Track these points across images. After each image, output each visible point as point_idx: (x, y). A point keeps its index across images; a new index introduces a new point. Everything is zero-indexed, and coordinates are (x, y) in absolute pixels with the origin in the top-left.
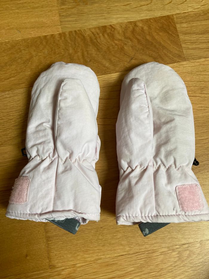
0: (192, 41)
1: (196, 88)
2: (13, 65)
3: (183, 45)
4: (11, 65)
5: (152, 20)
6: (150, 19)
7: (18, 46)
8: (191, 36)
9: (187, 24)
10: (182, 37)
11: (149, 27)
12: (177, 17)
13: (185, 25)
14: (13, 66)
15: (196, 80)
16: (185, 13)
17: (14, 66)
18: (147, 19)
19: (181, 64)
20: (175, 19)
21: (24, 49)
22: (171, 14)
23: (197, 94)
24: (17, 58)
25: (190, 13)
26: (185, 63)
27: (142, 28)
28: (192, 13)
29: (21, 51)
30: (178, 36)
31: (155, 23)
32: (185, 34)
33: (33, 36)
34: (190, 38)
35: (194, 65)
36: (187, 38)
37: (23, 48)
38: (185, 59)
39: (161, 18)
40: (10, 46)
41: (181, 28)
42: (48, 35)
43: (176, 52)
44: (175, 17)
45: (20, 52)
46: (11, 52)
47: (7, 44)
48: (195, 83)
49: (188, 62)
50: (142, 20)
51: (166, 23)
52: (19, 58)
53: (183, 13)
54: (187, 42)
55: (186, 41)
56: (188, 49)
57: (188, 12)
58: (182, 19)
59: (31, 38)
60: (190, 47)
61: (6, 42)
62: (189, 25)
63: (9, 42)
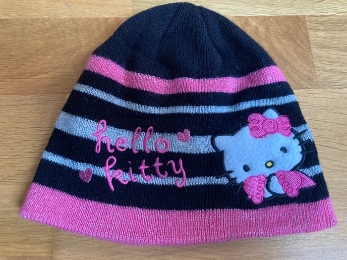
0: (331, 60)
1: (332, 133)
2: (49, 55)
3: (317, 64)
4: (45, 55)
5: (273, 19)
6: (270, 17)
7: (62, 27)
8: (329, 51)
9: (324, 32)
10: (315, 51)
11: (267, 29)
12: (310, 21)
13: (322, 34)
14: (47, 56)
15: (333, 121)
16: (324, 16)
17: (50, 57)
18: (264, 17)
19: (310, 92)
20: (307, 23)
21: (70, 34)
22: (302, 14)
23: (332, 144)
24: (56, 46)
25: (331, 17)
26: (317, 91)
27: (256, 29)
28: (333, 18)
29: (64, 36)
30: (310, 48)
31: (276, 25)
32: (322, 47)
33: (88, 16)
34: (328, 55)
35: (330, 96)
36: (323, 53)
37: (69, 32)
38: (317, 86)
39: (286, 19)
40: (49, 26)
41: (315, 37)
42: (110, 18)
43: (305, 72)
44: (307, 19)
45: (62, 37)
46: (49, 34)
47: (45, 22)
48: (330, 126)
49: (322, 90)
50: (257, 17)
51: (293, 27)
52: (60, 46)
53: (321, 16)
54: (323, 60)
55: (321, 58)
56: (324, 70)
57: (328, 16)
58: (319, 25)
59: (83, 18)
60: (328, 68)
61: (44, 18)
62: (329, 35)
63: (49, 19)
